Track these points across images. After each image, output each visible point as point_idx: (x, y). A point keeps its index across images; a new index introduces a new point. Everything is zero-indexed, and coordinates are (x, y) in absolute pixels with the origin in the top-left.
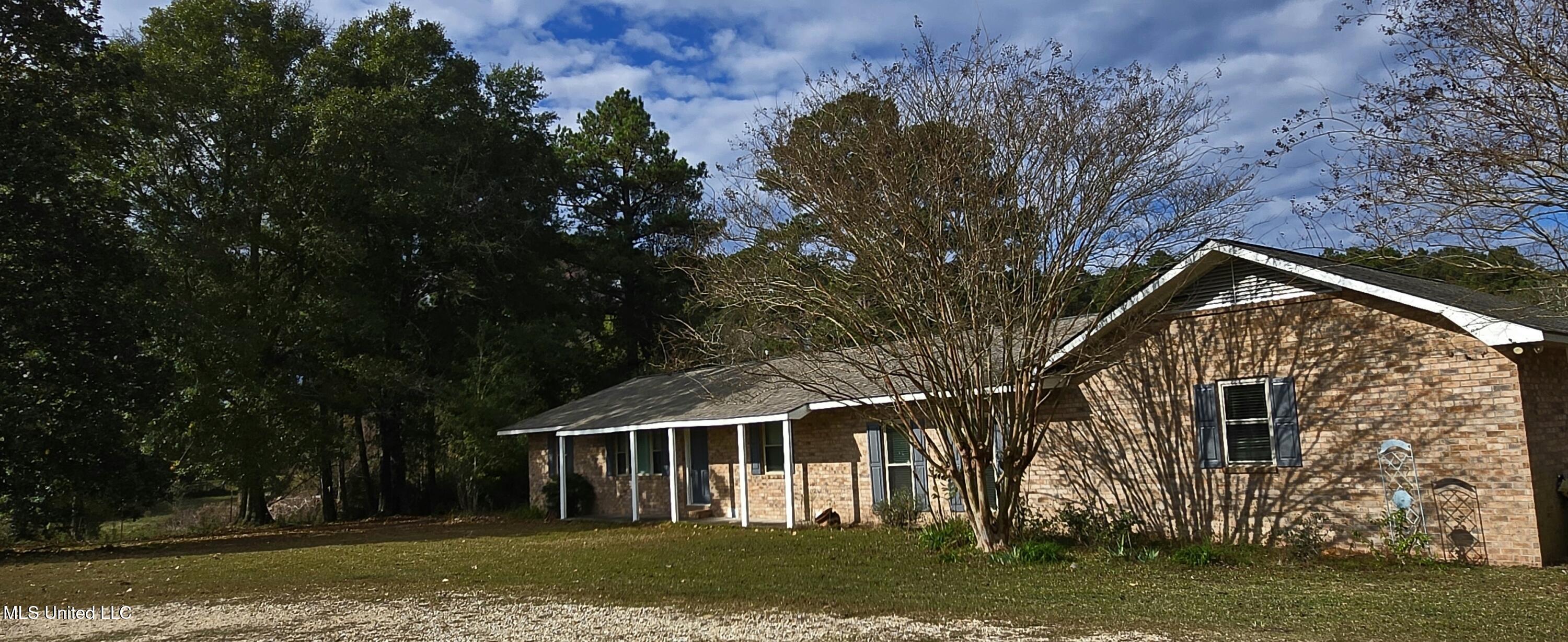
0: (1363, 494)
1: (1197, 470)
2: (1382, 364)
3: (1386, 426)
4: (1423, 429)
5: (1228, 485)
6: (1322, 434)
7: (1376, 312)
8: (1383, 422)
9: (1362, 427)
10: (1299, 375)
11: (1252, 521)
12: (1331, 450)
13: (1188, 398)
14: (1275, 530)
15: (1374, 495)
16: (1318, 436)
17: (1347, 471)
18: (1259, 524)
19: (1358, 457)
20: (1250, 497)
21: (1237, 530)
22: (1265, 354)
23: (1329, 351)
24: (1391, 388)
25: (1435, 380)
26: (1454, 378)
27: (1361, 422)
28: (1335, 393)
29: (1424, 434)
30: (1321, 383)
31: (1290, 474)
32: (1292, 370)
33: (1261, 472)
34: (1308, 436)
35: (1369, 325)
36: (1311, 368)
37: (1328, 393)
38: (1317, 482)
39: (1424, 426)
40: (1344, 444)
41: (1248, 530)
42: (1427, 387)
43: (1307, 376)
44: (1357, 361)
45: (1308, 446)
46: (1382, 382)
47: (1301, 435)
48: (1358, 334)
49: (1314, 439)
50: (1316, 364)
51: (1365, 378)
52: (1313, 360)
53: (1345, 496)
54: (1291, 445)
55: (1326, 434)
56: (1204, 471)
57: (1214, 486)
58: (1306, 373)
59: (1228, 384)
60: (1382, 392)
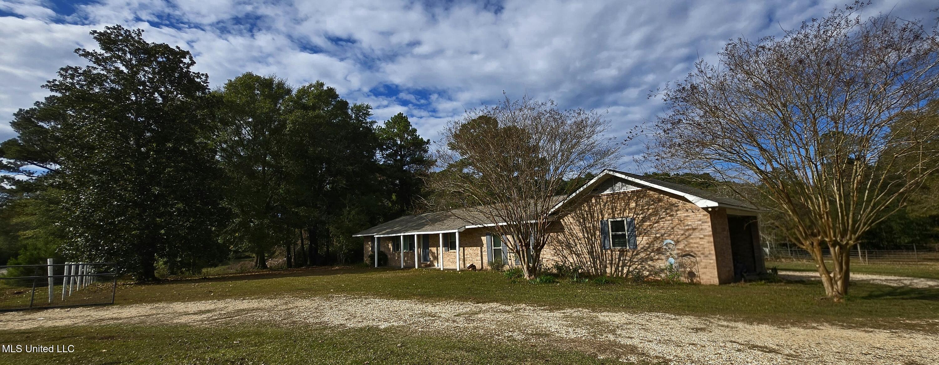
0: (658, 259)
1: (602, 251)
2: (664, 214)
3: (666, 235)
4: (678, 236)
5: (612, 256)
6: (644, 238)
7: (662, 195)
8: (665, 234)
9: (658, 235)
10: (636, 217)
11: (620, 269)
12: (647, 244)
13: (599, 225)
14: (628, 271)
15: (662, 259)
16: (643, 239)
17: (653, 251)
18: (623, 270)
19: (657, 245)
20: (619, 260)
21: (615, 271)
22: (625, 210)
23: (646, 209)
24: (667, 222)
25: (682, 219)
26: (689, 218)
27: (657, 234)
28: (648, 223)
29: (679, 238)
30: (644, 220)
31: (633, 252)
32: (634, 215)
33: (623, 251)
34: (639, 239)
35: (660, 200)
36: (640, 215)
37: (646, 223)
38: (642, 255)
39: (679, 235)
40: (652, 242)
41: (619, 272)
42: (680, 222)
43: (639, 218)
44: (656, 213)
45: (639, 242)
46: (664, 220)
47: (637, 238)
48: (656, 203)
49: (641, 240)
50: (642, 213)
51: (659, 218)
52: (641, 212)
53: (652, 260)
54: (633, 242)
55: (645, 238)
56: (604, 251)
57: (607, 256)
58: (638, 216)
59: (612, 220)
60: (664, 223)
